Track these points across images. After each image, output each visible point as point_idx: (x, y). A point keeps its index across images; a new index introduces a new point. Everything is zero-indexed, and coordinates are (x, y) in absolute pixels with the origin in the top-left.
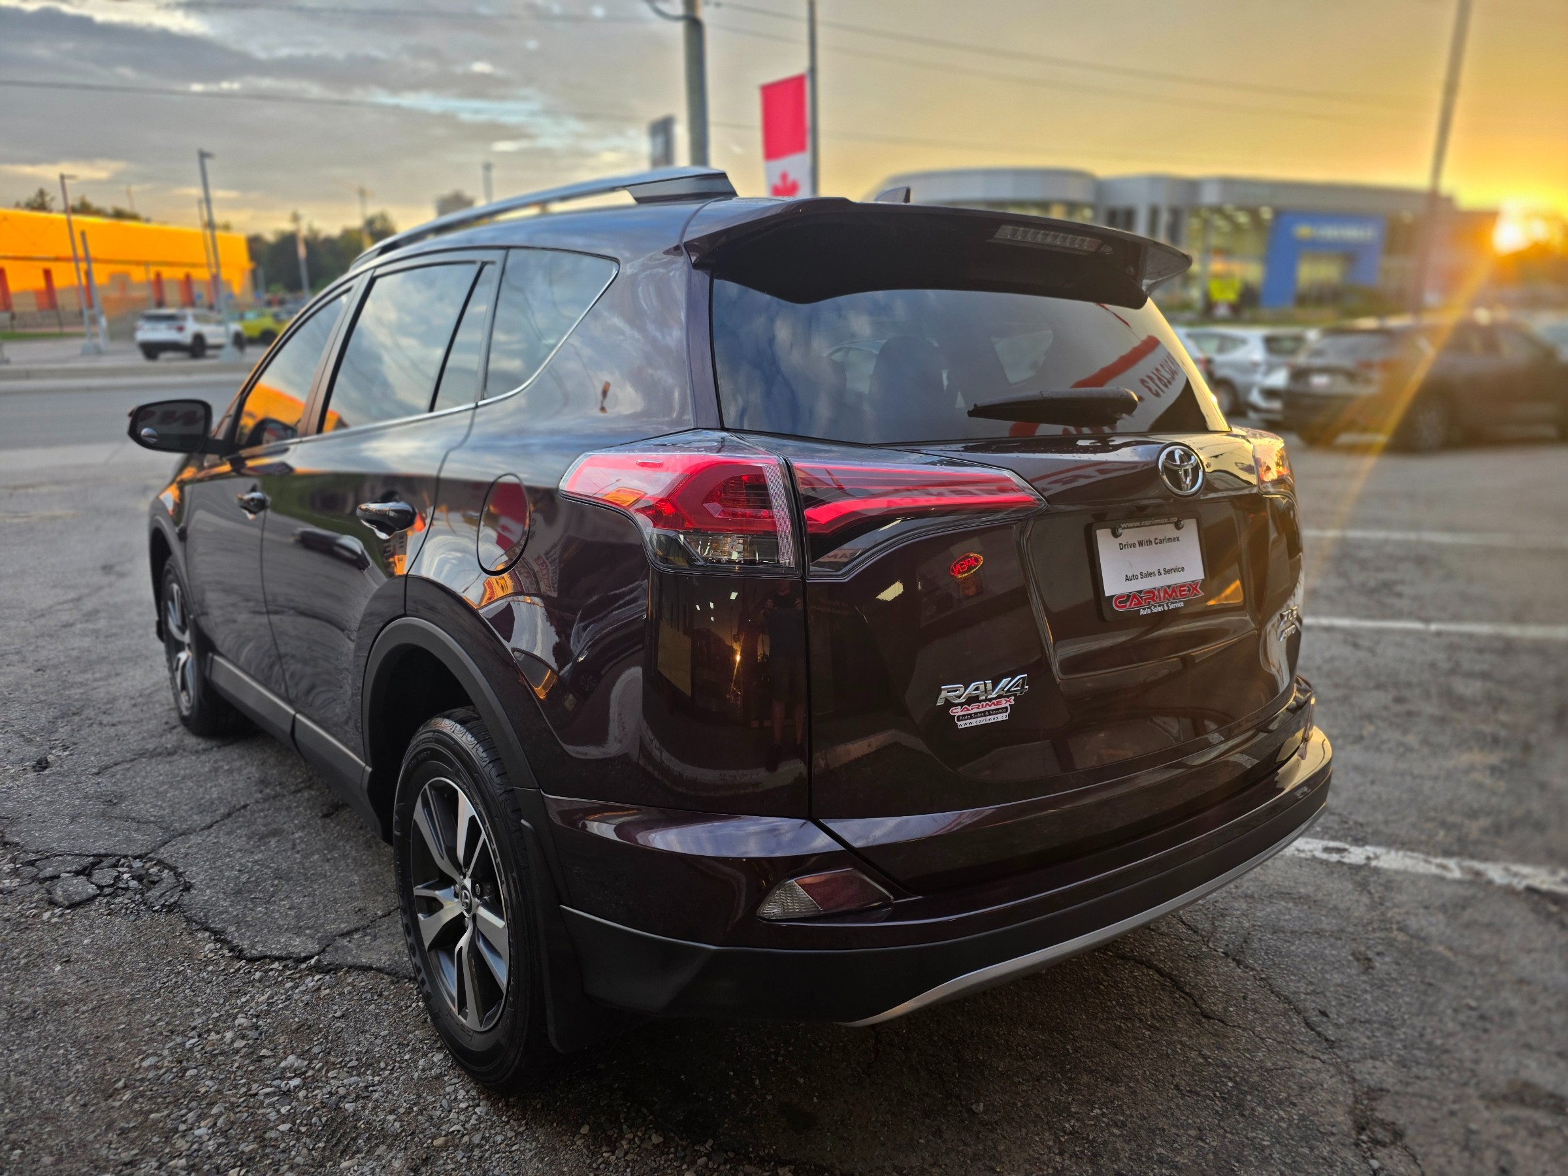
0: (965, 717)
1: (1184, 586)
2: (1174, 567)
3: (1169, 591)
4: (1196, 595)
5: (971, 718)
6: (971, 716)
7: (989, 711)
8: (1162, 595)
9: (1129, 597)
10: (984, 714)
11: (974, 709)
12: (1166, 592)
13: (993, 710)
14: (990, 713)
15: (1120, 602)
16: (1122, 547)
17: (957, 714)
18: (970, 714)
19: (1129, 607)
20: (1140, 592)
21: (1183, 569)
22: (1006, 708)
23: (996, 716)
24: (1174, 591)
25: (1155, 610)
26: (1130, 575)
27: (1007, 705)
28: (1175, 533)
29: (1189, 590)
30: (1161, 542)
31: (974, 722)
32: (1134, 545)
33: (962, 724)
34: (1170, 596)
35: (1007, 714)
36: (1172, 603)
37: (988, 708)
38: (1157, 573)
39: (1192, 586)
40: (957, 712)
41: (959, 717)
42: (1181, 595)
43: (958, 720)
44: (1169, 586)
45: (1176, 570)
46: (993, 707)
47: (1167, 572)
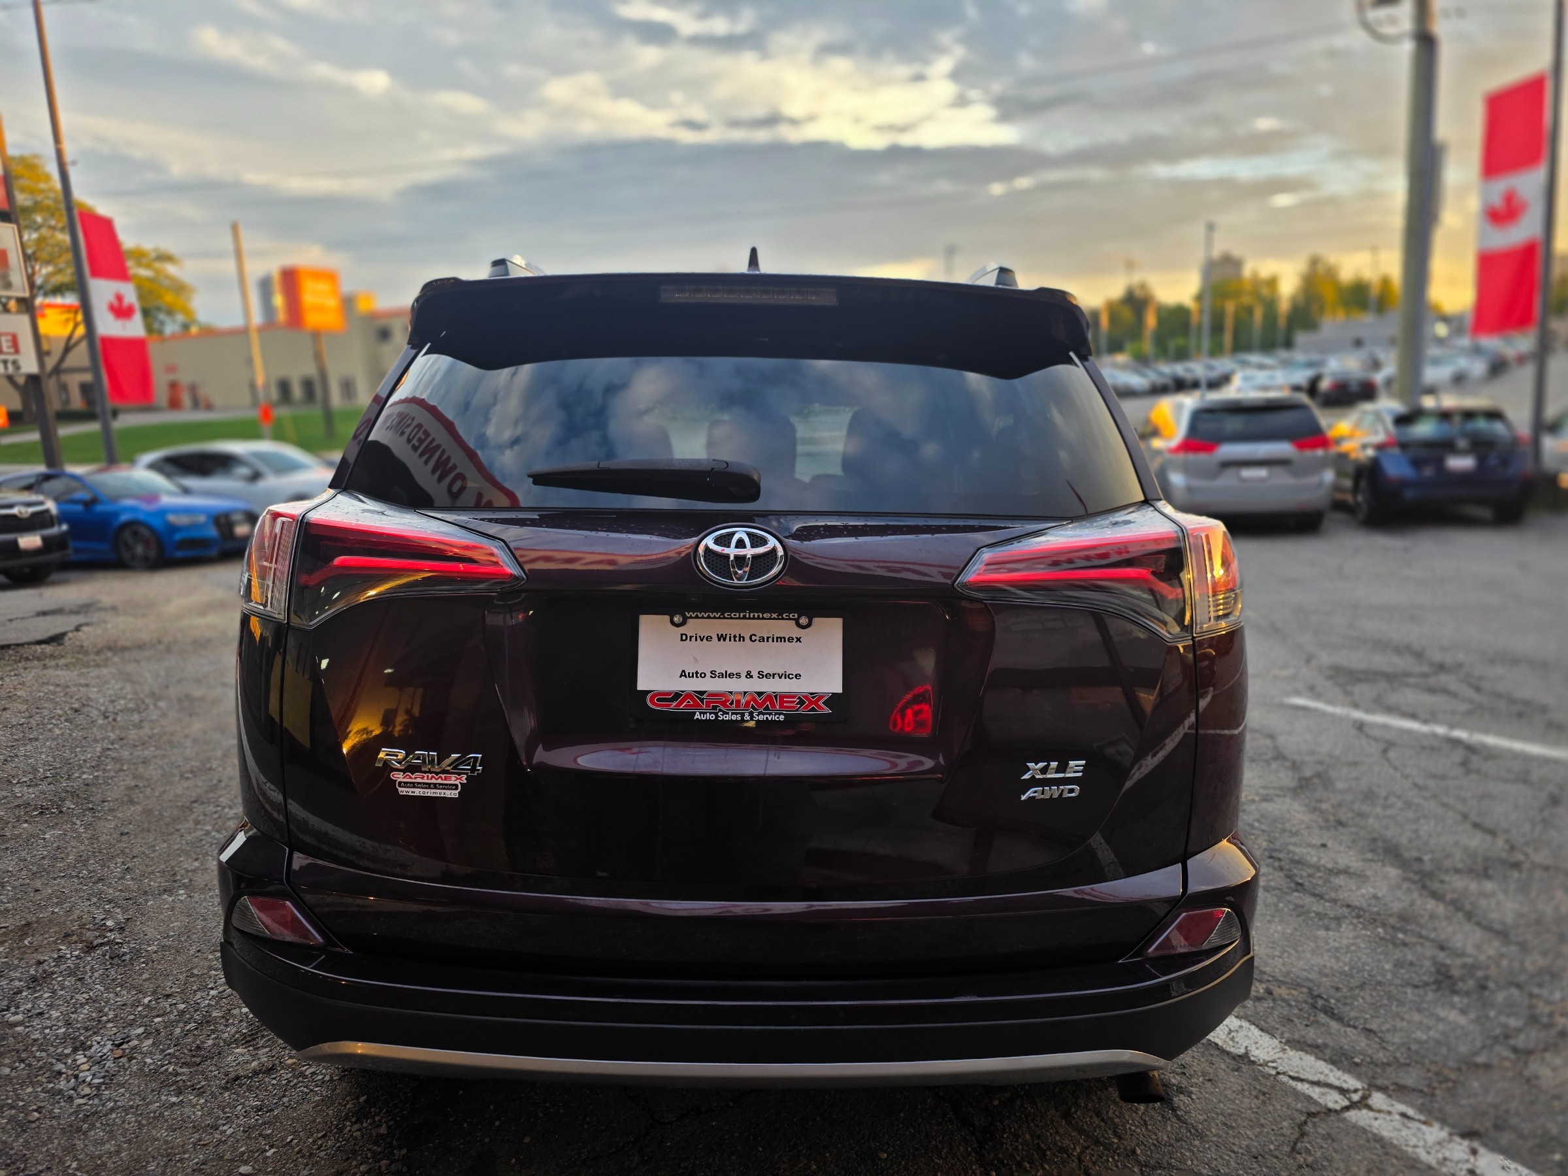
0: (406, 785)
1: (793, 697)
2: (781, 672)
3: (761, 699)
4: (814, 710)
5: (414, 787)
6: (414, 785)
7: (435, 784)
8: (744, 701)
9: (678, 696)
10: (429, 786)
11: (417, 778)
12: (753, 699)
13: (440, 784)
14: (435, 786)
15: (661, 700)
16: (684, 638)
17: (399, 780)
18: (413, 783)
19: (676, 707)
20: (702, 693)
21: (797, 676)
22: (456, 786)
23: (443, 791)
24: (770, 700)
25: (724, 717)
26: (690, 670)
27: (457, 782)
28: (796, 632)
29: (803, 703)
30: (762, 639)
31: (418, 792)
32: (709, 639)
33: (403, 791)
34: (760, 704)
35: (457, 792)
36: (762, 714)
37: (434, 781)
38: (743, 675)
39: (812, 699)
40: (399, 777)
41: (400, 783)
42: (783, 707)
43: (400, 786)
44: (762, 693)
45: (784, 676)
46: (440, 781)
47: (765, 676)
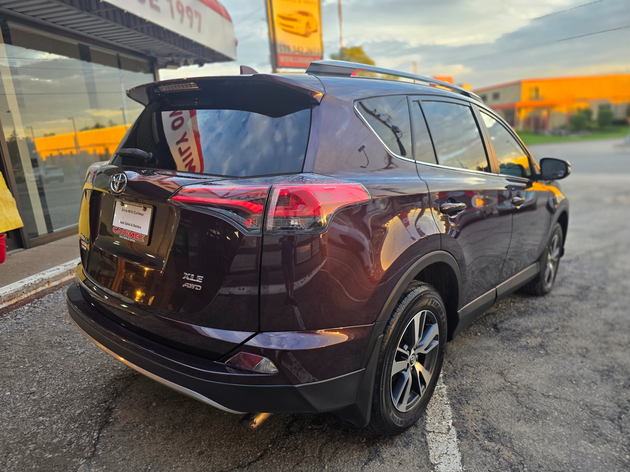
1: (138, 234)
3: (132, 234)
4: (141, 240)
8: (129, 234)
9: (118, 229)
12: (130, 233)
15: (115, 229)
16: (122, 210)
19: (116, 232)
20: (122, 229)
21: (141, 227)
24: (133, 234)
25: (124, 238)
26: (122, 221)
28: (142, 212)
29: (139, 237)
30: (136, 213)
32: (127, 211)
34: (131, 236)
36: (131, 239)
38: (131, 225)
39: (141, 235)
42: (135, 237)
44: (132, 232)
45: (138, 227)
47: (135, 226)
